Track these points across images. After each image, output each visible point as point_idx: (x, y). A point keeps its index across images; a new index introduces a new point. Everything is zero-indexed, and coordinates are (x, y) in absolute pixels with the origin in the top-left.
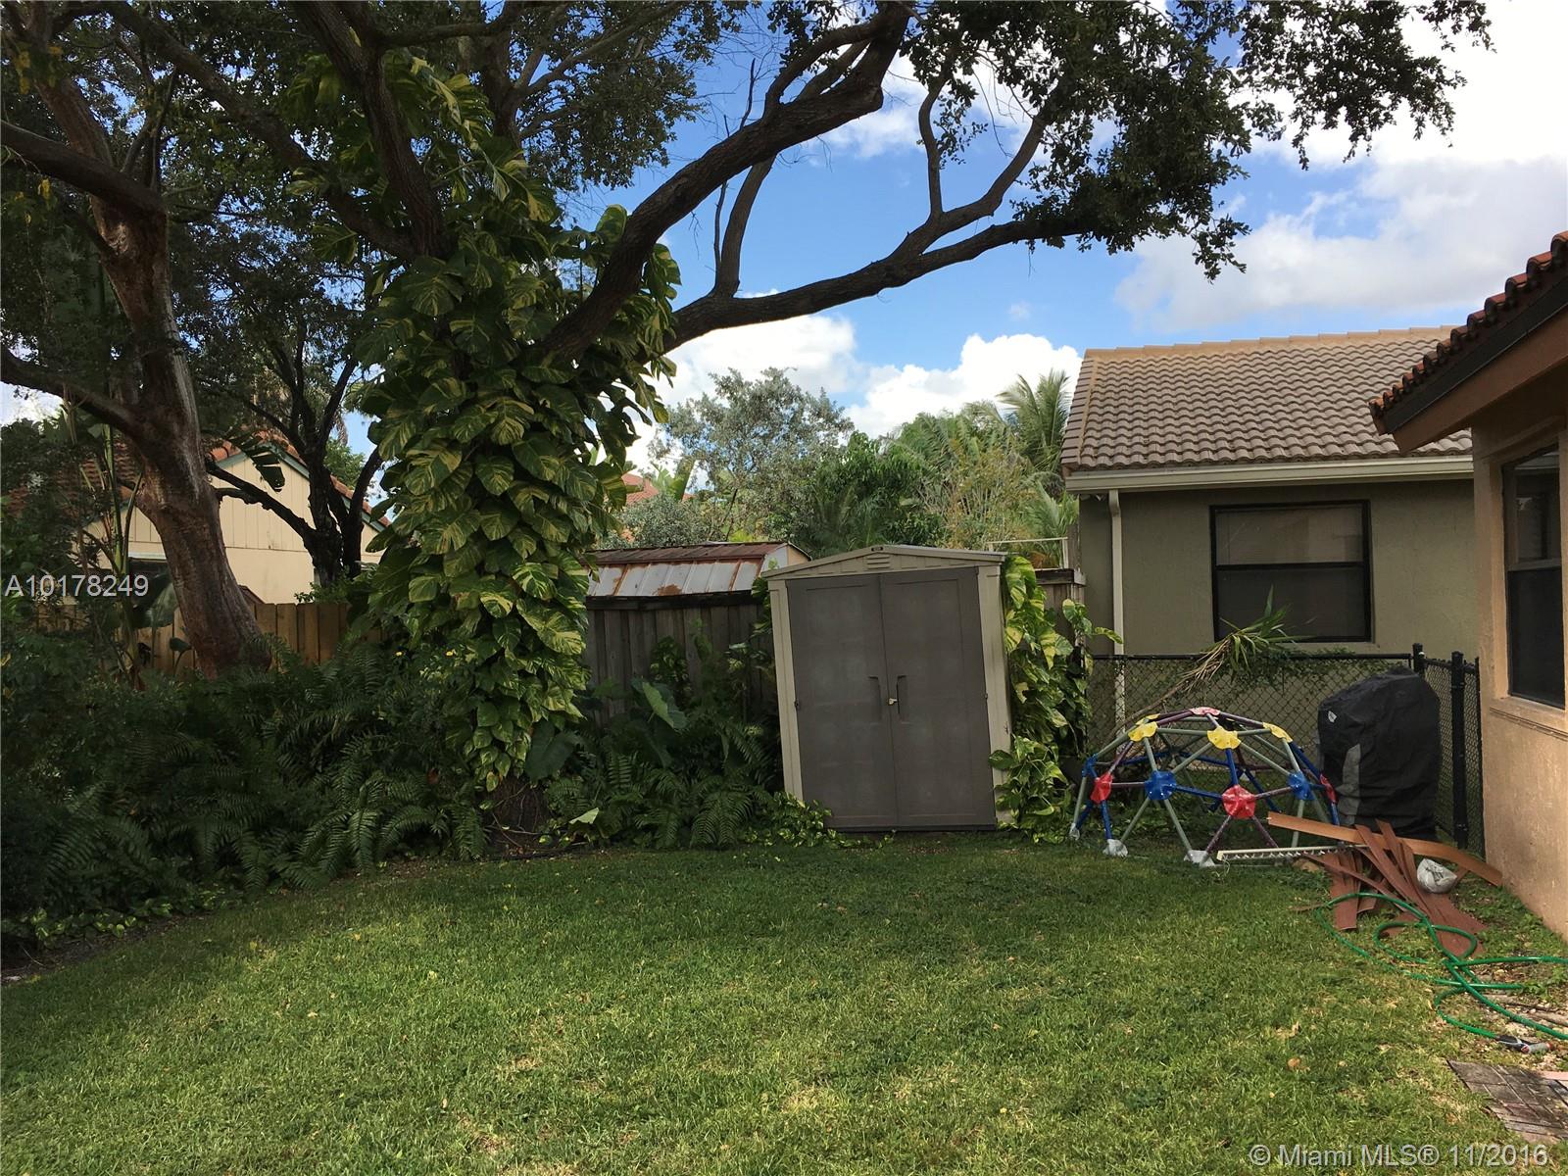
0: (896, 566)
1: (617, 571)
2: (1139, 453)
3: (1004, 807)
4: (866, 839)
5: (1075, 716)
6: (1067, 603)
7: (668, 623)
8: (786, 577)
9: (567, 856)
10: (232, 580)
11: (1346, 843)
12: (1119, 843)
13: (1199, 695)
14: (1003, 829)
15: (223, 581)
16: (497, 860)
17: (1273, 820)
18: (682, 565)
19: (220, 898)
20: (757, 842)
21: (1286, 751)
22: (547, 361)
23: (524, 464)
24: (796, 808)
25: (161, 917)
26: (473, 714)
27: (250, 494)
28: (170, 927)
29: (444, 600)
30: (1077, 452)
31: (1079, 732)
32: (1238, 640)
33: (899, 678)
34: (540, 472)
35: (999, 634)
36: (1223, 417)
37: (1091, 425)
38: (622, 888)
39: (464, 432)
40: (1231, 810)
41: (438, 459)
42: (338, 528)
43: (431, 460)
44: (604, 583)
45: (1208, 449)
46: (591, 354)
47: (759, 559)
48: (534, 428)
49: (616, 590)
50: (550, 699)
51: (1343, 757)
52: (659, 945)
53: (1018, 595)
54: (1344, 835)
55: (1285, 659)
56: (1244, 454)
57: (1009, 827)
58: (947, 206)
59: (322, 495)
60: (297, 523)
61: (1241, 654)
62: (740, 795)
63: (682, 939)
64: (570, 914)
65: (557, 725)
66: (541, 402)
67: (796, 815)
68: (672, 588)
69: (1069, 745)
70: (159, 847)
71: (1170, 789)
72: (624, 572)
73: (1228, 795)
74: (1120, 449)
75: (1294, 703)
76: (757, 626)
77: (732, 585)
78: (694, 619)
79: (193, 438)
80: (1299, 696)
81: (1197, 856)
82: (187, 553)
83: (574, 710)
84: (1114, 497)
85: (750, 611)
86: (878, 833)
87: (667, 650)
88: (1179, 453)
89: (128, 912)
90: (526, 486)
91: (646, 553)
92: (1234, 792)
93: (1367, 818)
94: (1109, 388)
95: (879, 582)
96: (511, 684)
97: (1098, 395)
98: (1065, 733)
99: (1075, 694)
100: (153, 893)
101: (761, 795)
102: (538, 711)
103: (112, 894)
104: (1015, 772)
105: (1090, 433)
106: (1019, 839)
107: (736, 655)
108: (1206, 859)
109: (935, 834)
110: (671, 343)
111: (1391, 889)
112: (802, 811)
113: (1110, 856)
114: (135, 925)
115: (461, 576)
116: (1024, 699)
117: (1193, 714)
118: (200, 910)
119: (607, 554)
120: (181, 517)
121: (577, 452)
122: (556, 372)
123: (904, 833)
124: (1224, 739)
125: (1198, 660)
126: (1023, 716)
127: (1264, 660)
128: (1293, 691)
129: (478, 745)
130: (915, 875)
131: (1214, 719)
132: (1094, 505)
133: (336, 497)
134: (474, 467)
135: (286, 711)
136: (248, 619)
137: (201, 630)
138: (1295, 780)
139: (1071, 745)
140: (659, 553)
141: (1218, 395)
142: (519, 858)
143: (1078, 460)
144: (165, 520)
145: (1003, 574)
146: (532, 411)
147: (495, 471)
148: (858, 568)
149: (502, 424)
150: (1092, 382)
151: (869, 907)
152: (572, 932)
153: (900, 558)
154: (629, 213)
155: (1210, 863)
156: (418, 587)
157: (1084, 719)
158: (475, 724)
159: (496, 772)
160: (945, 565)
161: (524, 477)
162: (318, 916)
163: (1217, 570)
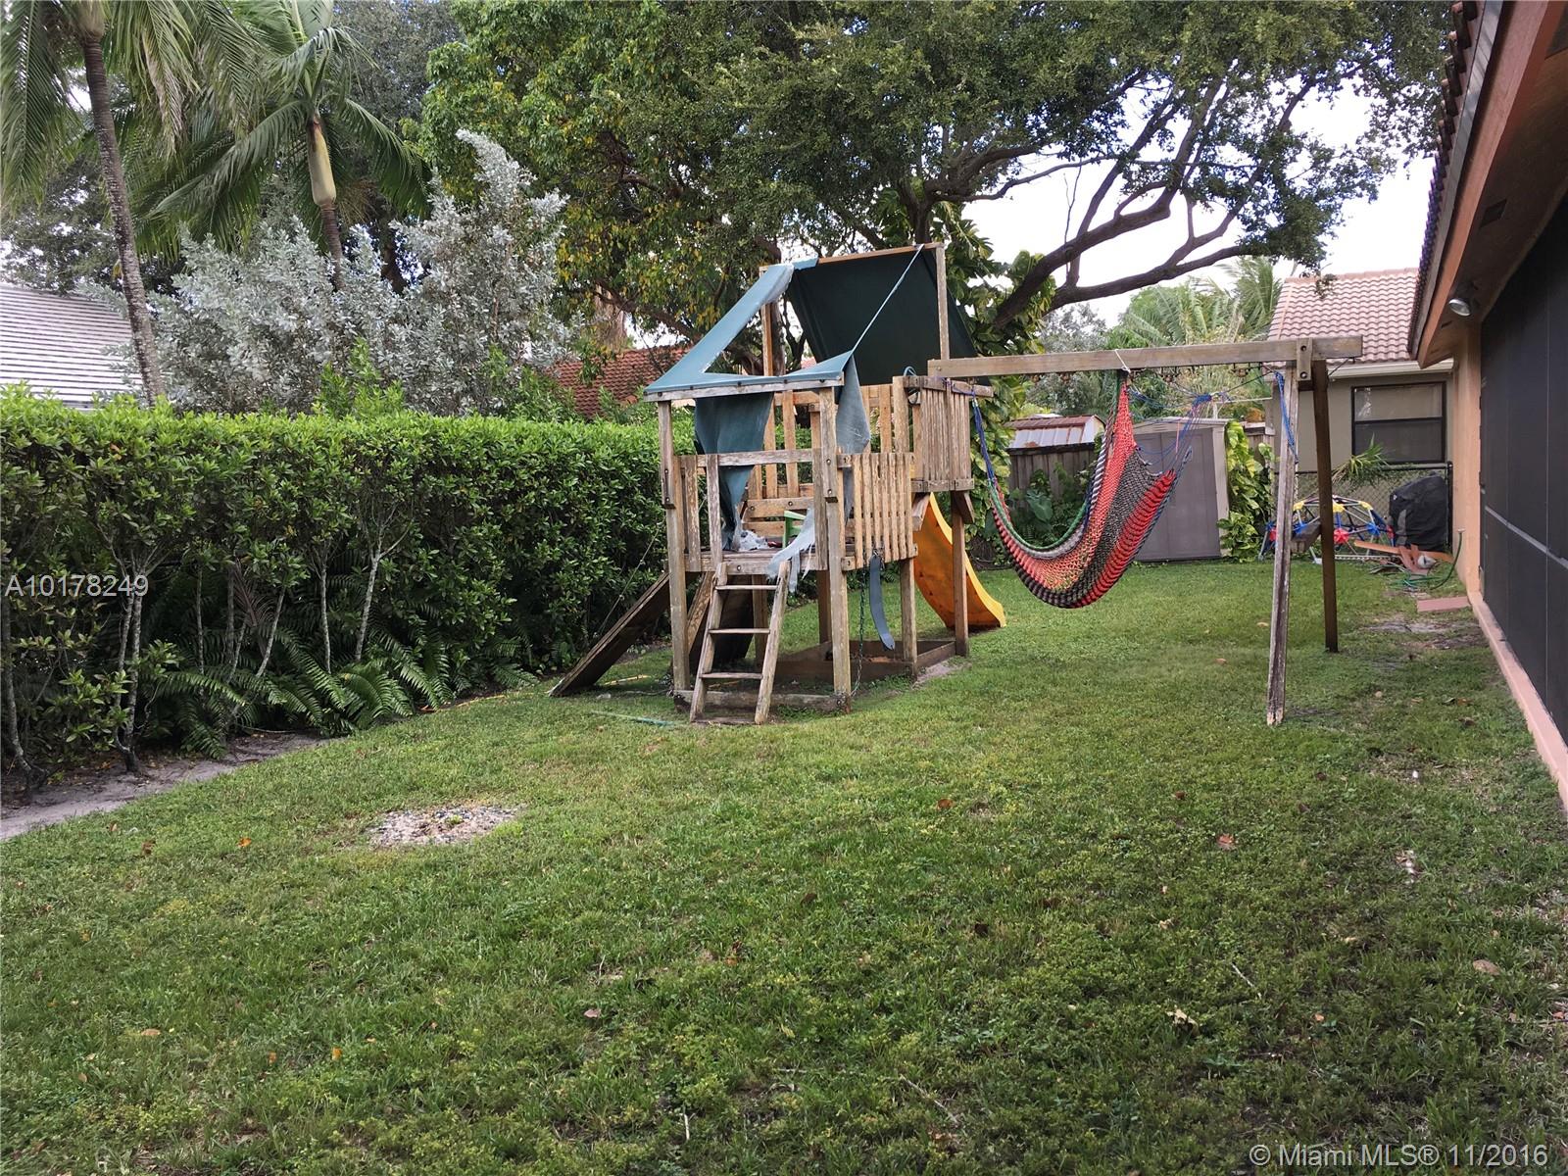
1: (1019, 434)
3: (1224, 547)
4: (1153, 565)
5: (1264, 504)
6: (1261, 445)
7: (1040, 461)
11: (1394, 554)
14: (1224, 557)
17: (1358, 543)
18: (1037, 430)
21: (1368, 513)
22: (988, 331)
31: (1266, 512)
32: (1356, 461)
35: (1223, 461)
40: (1337, 538)
51: (1398, 516)
53: (1233, 441)
54: (1393, 550)
55: (1379, 472)
57: (1227, 556)
58: (1197, 234)
61: (1356, 468)
68: (1034, 443)
69: (1260, 517)
77: (1070, 441)
78: (1054, 458)
81: (1319, 561)
86: (1160, 562)
87: (1039, 476)
92: (1339, 531)
93: (1406, 544)
94: (1298, 309)
95: (1161, 437)
98: (1258, 512)
104: (1230, 529)
106: (1232, 562)
111: (1405, 567)
116: (1236, 494)
119: (1015, 425)
123: (1173, 561)
126: (1236, 502)
127: (1366, 472)
128: (1380, 486)
138: (1370, 526)
145: (1225, 431)
163: (1354, 424)
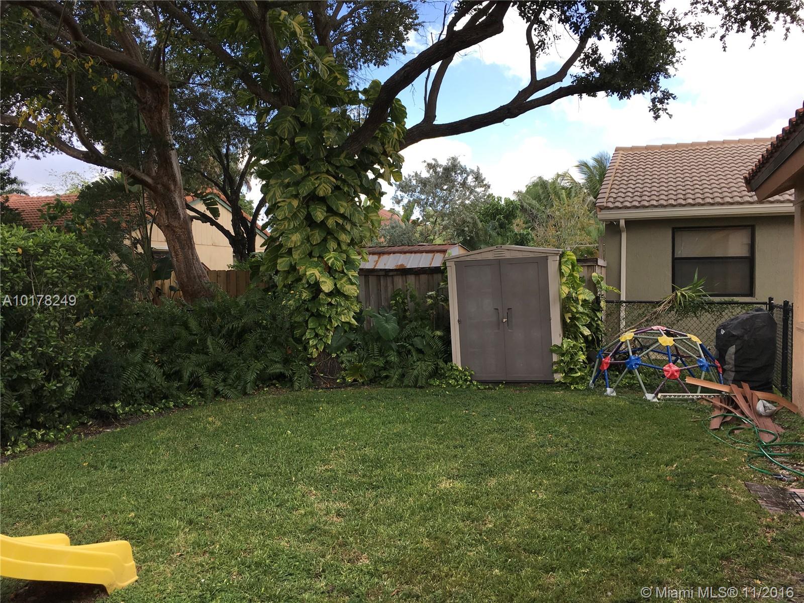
0: (508, 255)
1: (376, 257)
2: (636, 201)
3: (556, 371)
4: (491, 386)
5: (595, 330)
6: (594, 274)
7: (399, 282)
8: (455, 260)
9: (349, 388)
10: (198, 260)
11: (726, 392)
12: (612, 389)
13: (658, 321)
14: (557, 383)
15: (193, 259)
16: (318, 389)
17: (689, 380)
18: (407, 254)
19: (194, 401)
20: (438, 385)
21: (698, 347)
22: (343, 155)
23: (331, 205)
24: (457, 370)
25: (169, 408)
26: (307, 322)
27: (204, 218)
28: (173, 412)
29: (293, 268)
30: (605, 200)
31: (598, 338)
32: (679, 294)
33: (509, 309)
34: (338, 209)
35: (558, 289)
36: (682, 182)
37: (613, 186)
38: (374, 402)
39: (304, 191)
40: (667, 374)
41: (290, 203)
42: (245, 235)
43: (287, 203)
44: (370, 262)
45: (672, 199)
46: (365, 152)
47: (444, 252)
48: (337, 188)
49: (375, 266)
50: (343, 316)
51: (726, 351)
52: (389, 425)
53: (567, 269)
54: (725, 389)
55: (703, 303)
56: (690, 201)
57: (560, 382)
58: (539, 77)
59: (238, 219)
60: (226, 233)
61: (680, 301)
62: (430, 363)
63: (400, 423)
64: (350, 412)
65: (345, 328)
66: (340, 175)
67: (457, 374)
68: (402, 265)
69: (592, 344)
70: (168, 377)
71: (638, 364)
72: (379, 257)
73: (666, 368)
74: (627, 199)
75: (707, 325)
76: (442, 284)
77: (431, 264)
78: (411, 279)
79: (180, 192)
80: (709, 322)
81: (649, 396)
82: (178, 246)
83: (354, 322)
84: (622, 223)
85: (438, 277)
86: (497, 383)
87: (398, 294)
88: (657, 201)
89: (155, 406)
90: (332, 216)
91: (390, 248)
92: (670, 367)
93: (737, 382)
94: (626, 167)
95: (499, 263)
96: (323, 309)
97: (620, 171)
98: (591, 338)
99: (596, 319)
100: (166, 397)
101: (441, 364)
102: (336, 321)
103: (148, 397)
104: (563, 355)
105: (612, 190)
106: (564, 387)
107: (430, 297)
108: (654, 398)
109: (524, 384)
110: (403, 146)
111: (743, 413)
112: (460, 372)
113: (607, 396)
114: (158, 410)
115: (301, 259)
116: (568, 321)
117: (652, 329)
118: (186, 405)
119: (371, 249)
120: (175, 229)
121: (356, 199)
122: (347, 161)
123: (509, 383)
124: (666, 341)
125: (658, 303)
126: (569, 330)
127: (692, 304)
128: (706, 319)
129: (308, 337)
130: (511, 401)
131: (662, 332)
132: (612, 227)
133: (244, 220)
134: (308, 207)
135: (223, 318)
136: (205, 277)
137: (184, 282)
138: (701, 362)
139: (593, 344)
140: (396, 249)
141: (682, 171)
142: (327, 388)
143: (605, 204)
144: (168, 230)
145: (560, 260)
146: (334, 180)
147: (318, 209)
148: (490, 256)
149: (321, 186)
150: (617, 164)
151: (487, 413)
152: (350, 418)
153: (511, 251)
154: (382, 84)
155: (656, 400)
156: (282, 263)
157: (601, 331)
158: (307, 326)
159: (317, 349)
160: (532, 255)
161: (331, 211)
162: (238, 409)
163: (675, 260)
